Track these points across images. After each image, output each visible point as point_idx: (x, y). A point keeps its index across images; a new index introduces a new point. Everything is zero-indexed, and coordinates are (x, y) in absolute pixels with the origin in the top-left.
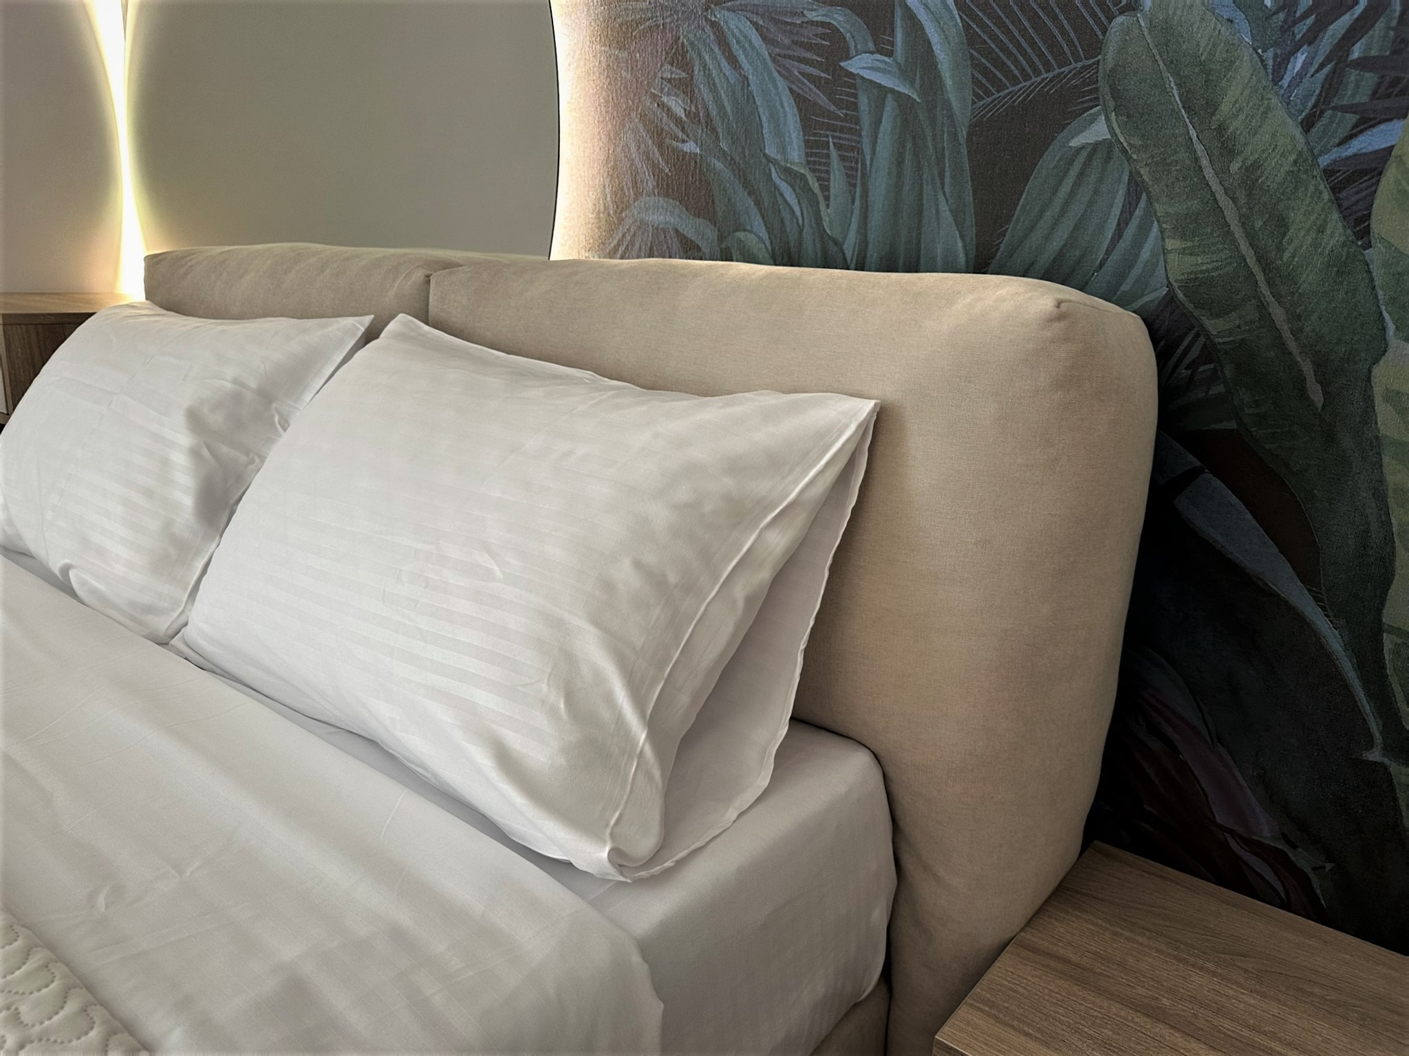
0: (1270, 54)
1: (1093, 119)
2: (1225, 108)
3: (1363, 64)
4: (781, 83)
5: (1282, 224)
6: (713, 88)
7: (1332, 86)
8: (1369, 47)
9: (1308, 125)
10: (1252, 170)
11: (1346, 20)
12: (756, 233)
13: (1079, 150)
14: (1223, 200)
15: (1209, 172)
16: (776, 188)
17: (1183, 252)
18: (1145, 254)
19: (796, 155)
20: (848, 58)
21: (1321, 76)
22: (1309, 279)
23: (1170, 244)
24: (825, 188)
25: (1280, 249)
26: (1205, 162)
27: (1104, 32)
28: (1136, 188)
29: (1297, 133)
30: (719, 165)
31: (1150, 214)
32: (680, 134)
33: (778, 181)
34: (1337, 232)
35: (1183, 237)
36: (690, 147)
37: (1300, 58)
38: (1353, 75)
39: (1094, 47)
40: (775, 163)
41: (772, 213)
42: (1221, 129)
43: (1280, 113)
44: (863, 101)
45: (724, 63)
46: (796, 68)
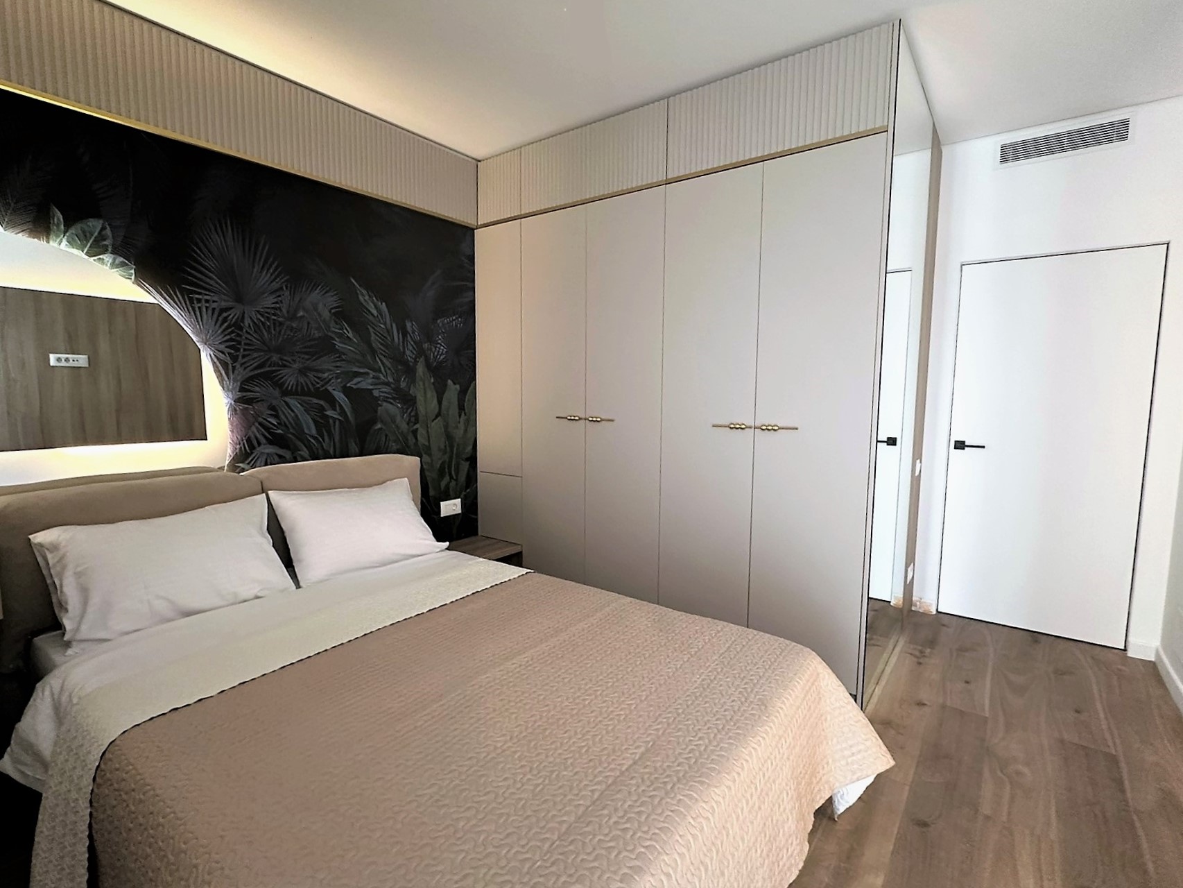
0: (401, 414)
1: (378, 423)
2: (397, 422)
4: (309, 417)
6: (286, 417)
7: (410, 420)
8: (413, 413)
9: (408, 424)
10: (402, 432)
11: (410, 410)
12: (305, 452)
13: (376, 429)
14: (399, 436)
15: (396, 432)
17: (395, 444)
18: (390, 445)
19: (314, 432)
20: (326, 411)
21: (408, 417)
22: (412, 444)
23: (393, 443)
24: (324, 440)
25: (407, 440)
26: (396, 430)
28: (386, 435)
29: (406, 426)
30: (290, 436)
31: (389, 438)
32: (275, 428)
33: (309, 439)
34: (414, 441)
35: (395, 442)
36: (279, 431)
37: (405, 415)
38: (412, 417)
39: (376, 412)
40: (309, 435)
41: (309, 447)
42: (397, 425)
43: (404, 422)
44: (331, 421)
45: (290, 411)
46: (312, 413)
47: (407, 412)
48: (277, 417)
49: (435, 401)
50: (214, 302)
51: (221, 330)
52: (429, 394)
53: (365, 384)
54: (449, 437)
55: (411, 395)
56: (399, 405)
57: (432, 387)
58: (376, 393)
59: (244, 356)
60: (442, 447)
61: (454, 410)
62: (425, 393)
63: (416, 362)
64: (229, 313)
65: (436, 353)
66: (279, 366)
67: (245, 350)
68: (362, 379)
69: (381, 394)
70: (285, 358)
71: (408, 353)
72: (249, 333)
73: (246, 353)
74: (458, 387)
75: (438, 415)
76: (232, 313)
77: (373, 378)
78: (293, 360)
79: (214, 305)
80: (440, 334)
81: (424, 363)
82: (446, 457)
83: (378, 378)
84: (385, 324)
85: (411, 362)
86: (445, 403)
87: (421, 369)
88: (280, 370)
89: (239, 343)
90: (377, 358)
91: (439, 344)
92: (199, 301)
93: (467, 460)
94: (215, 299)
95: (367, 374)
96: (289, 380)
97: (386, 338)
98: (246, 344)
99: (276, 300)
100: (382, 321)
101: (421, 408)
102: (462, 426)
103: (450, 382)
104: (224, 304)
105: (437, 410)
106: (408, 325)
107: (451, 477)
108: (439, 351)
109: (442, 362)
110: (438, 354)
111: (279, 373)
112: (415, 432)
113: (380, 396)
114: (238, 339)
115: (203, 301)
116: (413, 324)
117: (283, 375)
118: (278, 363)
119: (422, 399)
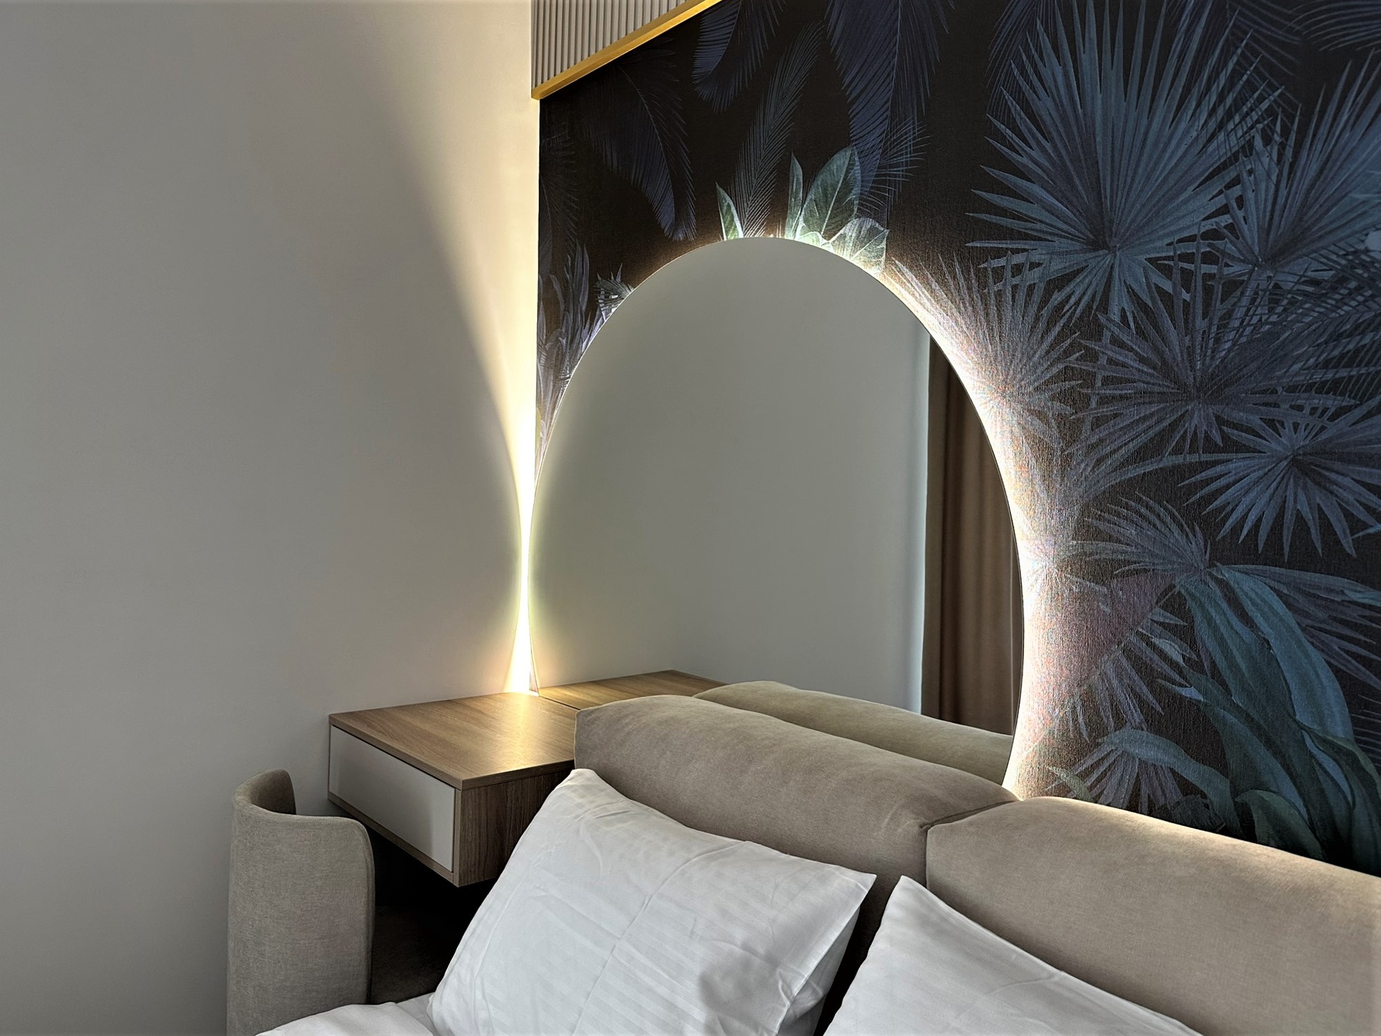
4: (1317, 655)
6: (1222, 642)
16: (1312, 756)
19: (1340, 727)
30: (1231, 718)
32: (1177, 678)
33: (1315, 751)
36: (1190, 693)
40: (1310, 731)
41: (1308, 782)
45: (1235, 621)
46: (1335, 644)
48: (1186, 635)
50: (1033, 266)
51: (1045, 346)
59: (1097, 423)
64: (1068, 290)
66: (1210, 446)
67: (1103, 401)
70: (1239, 416)
72: (1122, 345)
73: (1106, 410)
76: (1076, 288)
78: (1271, 423)
79: (1032, 276)
88: (1214, 464)
89: (1089, 379)
92: (998, 274)
94: (1035, 258)
96: (1246, 501)
98: (1107, 381)
99: (1221, 201)
104: (1057, 266)
111: (1210, 473)
114: (1087, 367)
115: (1008, 273)
117: (1223, 482)
118: (1207, 438)
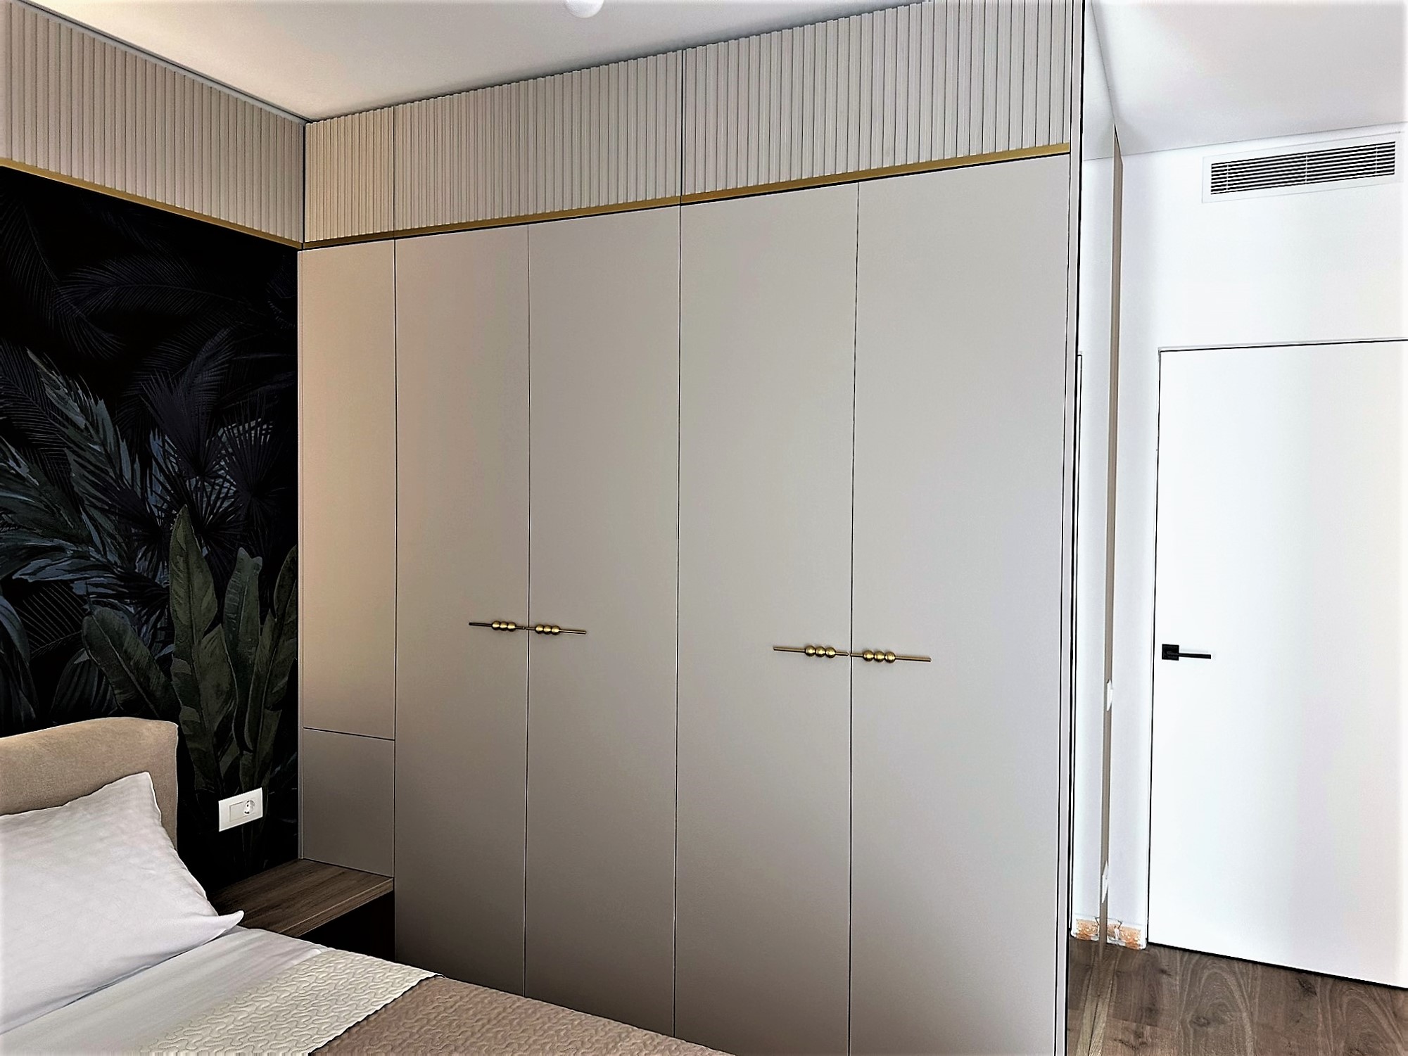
0: (136, 628)
1: (83, 652)
2: (126, 644)
3: (161, 629)
5: (148, 679)
7: (154, 636)
8: (161, 624)
9: (150, 648)
10: (137, 663)
11: (155, 616)
13: (78, 664)
14: (130, 675)
15: (124, 666)
17: (120, 693)
18: (108, 698)
21: (151, 633)
22: (158, 694)
23: (116, 692)
25: (149, 686)
26: (122, 663)
27: (81, 621)
28: (101, 675)
29: (146, 649)
31: (108, 684)
34: (163, 679)
35: (120, 689)
37: (145, 628)
38: (159, 632)
39: (79, 627)
42: (126, 652)
43: (142, 644)
47: (147, 622)
49: (210, 595)
52: (198, 579)
53: (55, 570)
54: (240, 665)
55: (159, 586)
56: (132, 610)
57: (205, 565)
58: (79, 589)
60: (225, 686)
61: (251, 607)
62: (189, 579)
63: (169, 518)
65: (213, 498)
68: (49, 561)
69: (91, 589)
71: (152, 499)
74: (259, 560)
75: (218, 619)
77: (72, 557)
80: (223, 457)
81: (187, 515)
82: (232, 707)
83: (86, 556)
84: (103, 444)
85: (160, 517)
86: (231, 596)
87: (180, 531)
90: (84, 516)
91: (220, 476)
93: (275, 708)
95: (61, 549)
97: (107, 473)
100: (96, 439)
101: (179, 609)
102: (266, 640)
103: (242, 552)
105: (215, 611)
106: (155, 444)
107: (242, 746)
108: (220, 492)
109: (226, 513)
110: (218, 498)
112: (165, 662)
113: (88, 594)
116: (164, 441)
119: (182, 592)
